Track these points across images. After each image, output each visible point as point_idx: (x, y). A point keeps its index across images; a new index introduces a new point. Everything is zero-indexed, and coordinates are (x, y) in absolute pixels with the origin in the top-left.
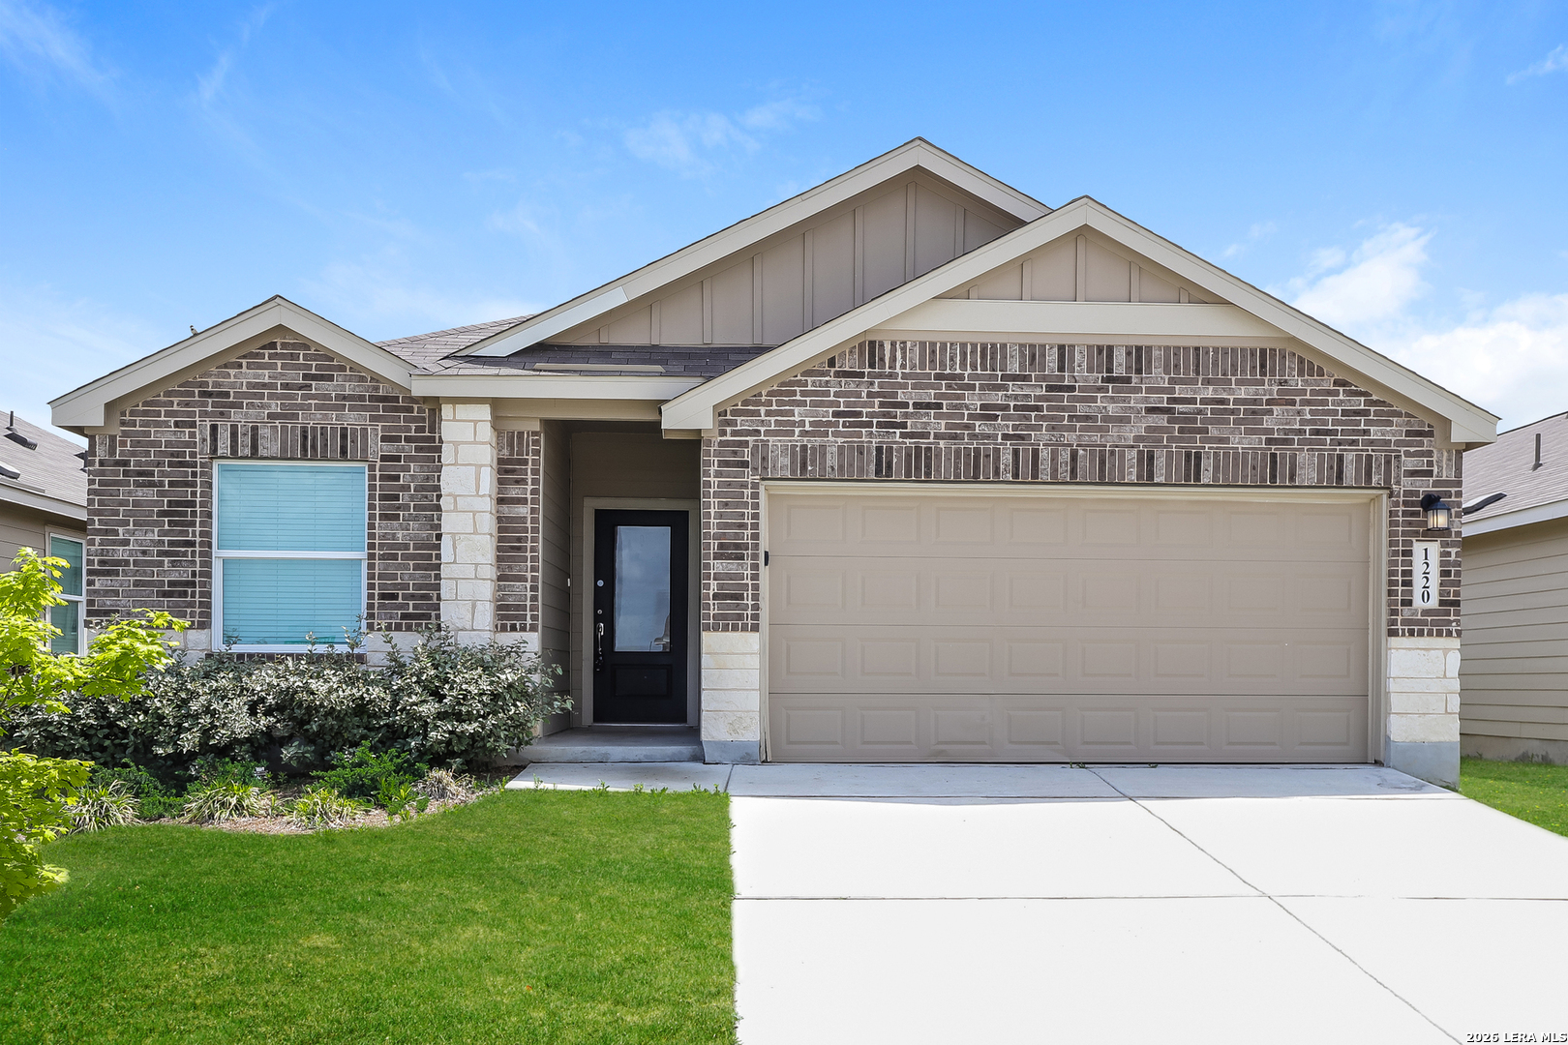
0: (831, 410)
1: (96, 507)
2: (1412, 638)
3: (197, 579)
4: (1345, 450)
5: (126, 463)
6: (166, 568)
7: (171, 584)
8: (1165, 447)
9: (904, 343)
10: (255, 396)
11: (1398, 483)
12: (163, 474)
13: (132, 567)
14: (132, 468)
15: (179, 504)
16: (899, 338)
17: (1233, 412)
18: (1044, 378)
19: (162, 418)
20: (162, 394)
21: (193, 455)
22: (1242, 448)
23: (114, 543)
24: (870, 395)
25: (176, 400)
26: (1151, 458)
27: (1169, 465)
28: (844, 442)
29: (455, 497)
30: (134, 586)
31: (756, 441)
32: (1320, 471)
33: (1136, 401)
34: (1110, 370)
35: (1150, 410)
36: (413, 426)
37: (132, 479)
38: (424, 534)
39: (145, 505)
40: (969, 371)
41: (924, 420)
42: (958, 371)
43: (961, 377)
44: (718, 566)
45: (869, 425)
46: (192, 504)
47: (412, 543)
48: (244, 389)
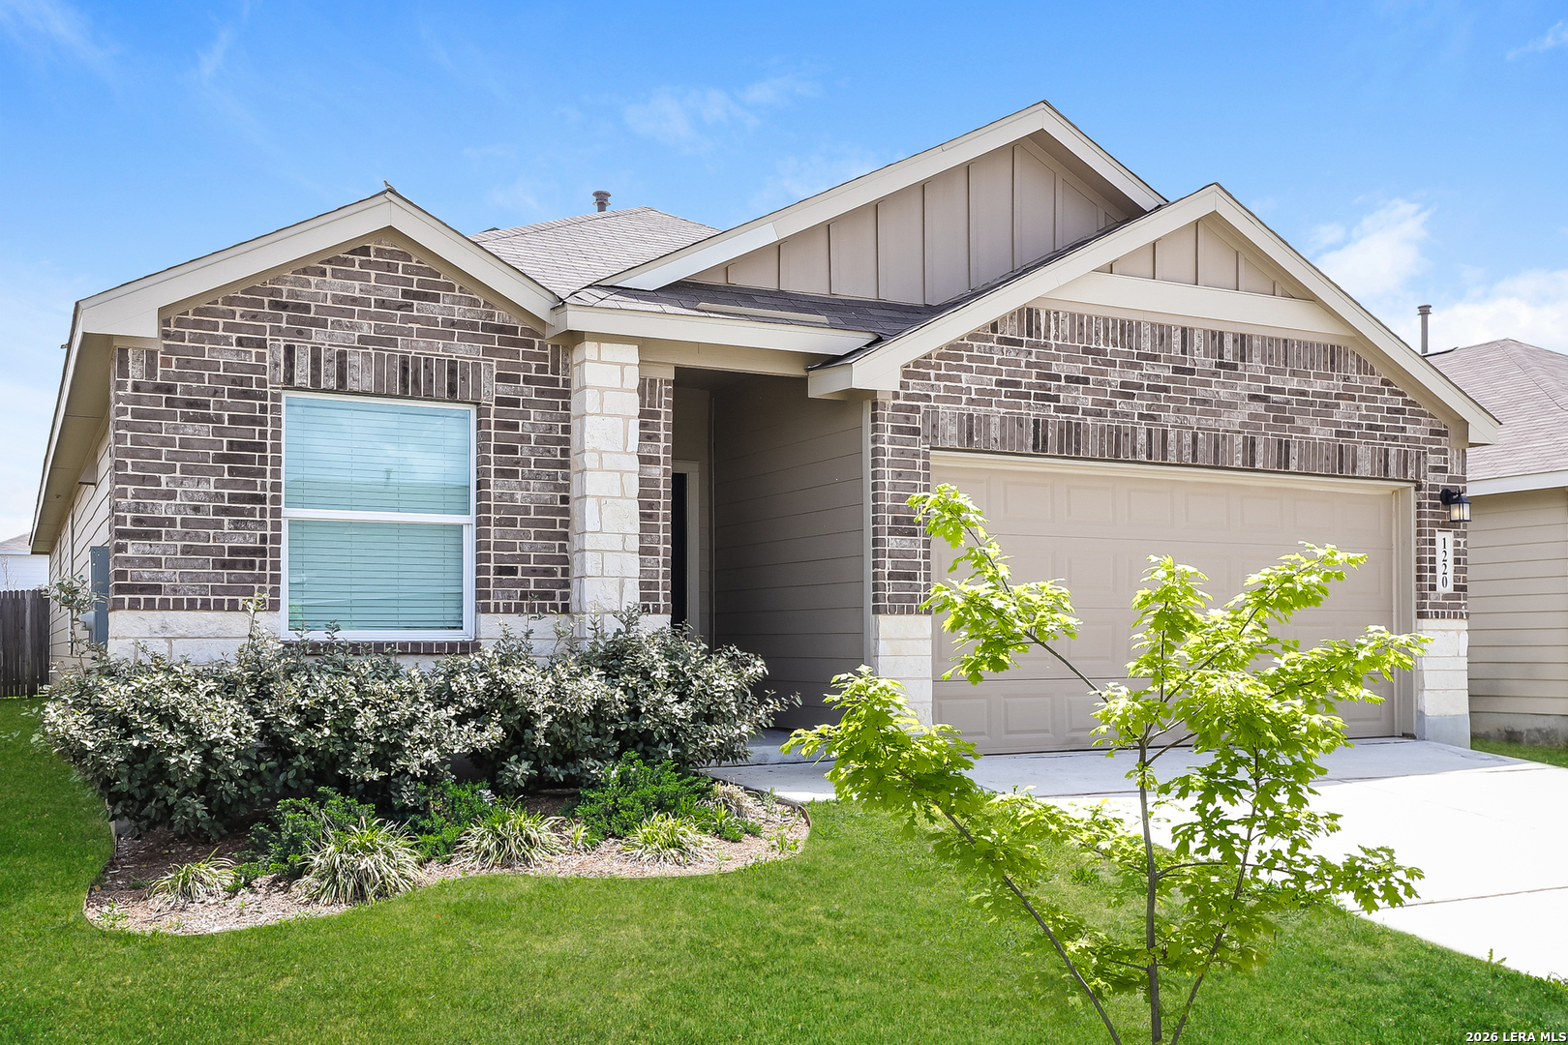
0: (994, 378)
1: (129, 445)
2: (1437, 620)
3: (268, 546)
4: (1390, 445)
5: (170, 389)
6: (226, 531)
7: (233, 551)
8: (1264, 434)
9: (1057, 313)
10: (342, 312)
11: (1425, 477)
12: (221, 406)
13: (179, 528)
14: (178, 396)
15: (242, 446)
16: (1053, 307)
17: (1312, 404)
18: (1170, 359)
19: (220, 333)
20: (220, 301)
21: (262, 383)
22: (1319, 439)
23: (154, 495)
24: (1029, 365)
25: (239, 310)
26: (1253, 444)
27: (1266, 452)
28: (1006, 413)
29: (601, 453)
30: (182, 553)
31: (927, 407)
32: (1373, 465)
33: (1242, 388)
34: (1221, 356)
35: (1253, 398)
36: (533, 364)
37: (178, 410)
38: (547, 495)
39: (197, 445)
40: (1111, 347)
41: (1074, 395)
42: (1102, 347)
43: (1104, 352)
44: (893, 542)
45: (1027, 396)
46: (261, 447)
47: (532, 506)
48: (329, 303)
